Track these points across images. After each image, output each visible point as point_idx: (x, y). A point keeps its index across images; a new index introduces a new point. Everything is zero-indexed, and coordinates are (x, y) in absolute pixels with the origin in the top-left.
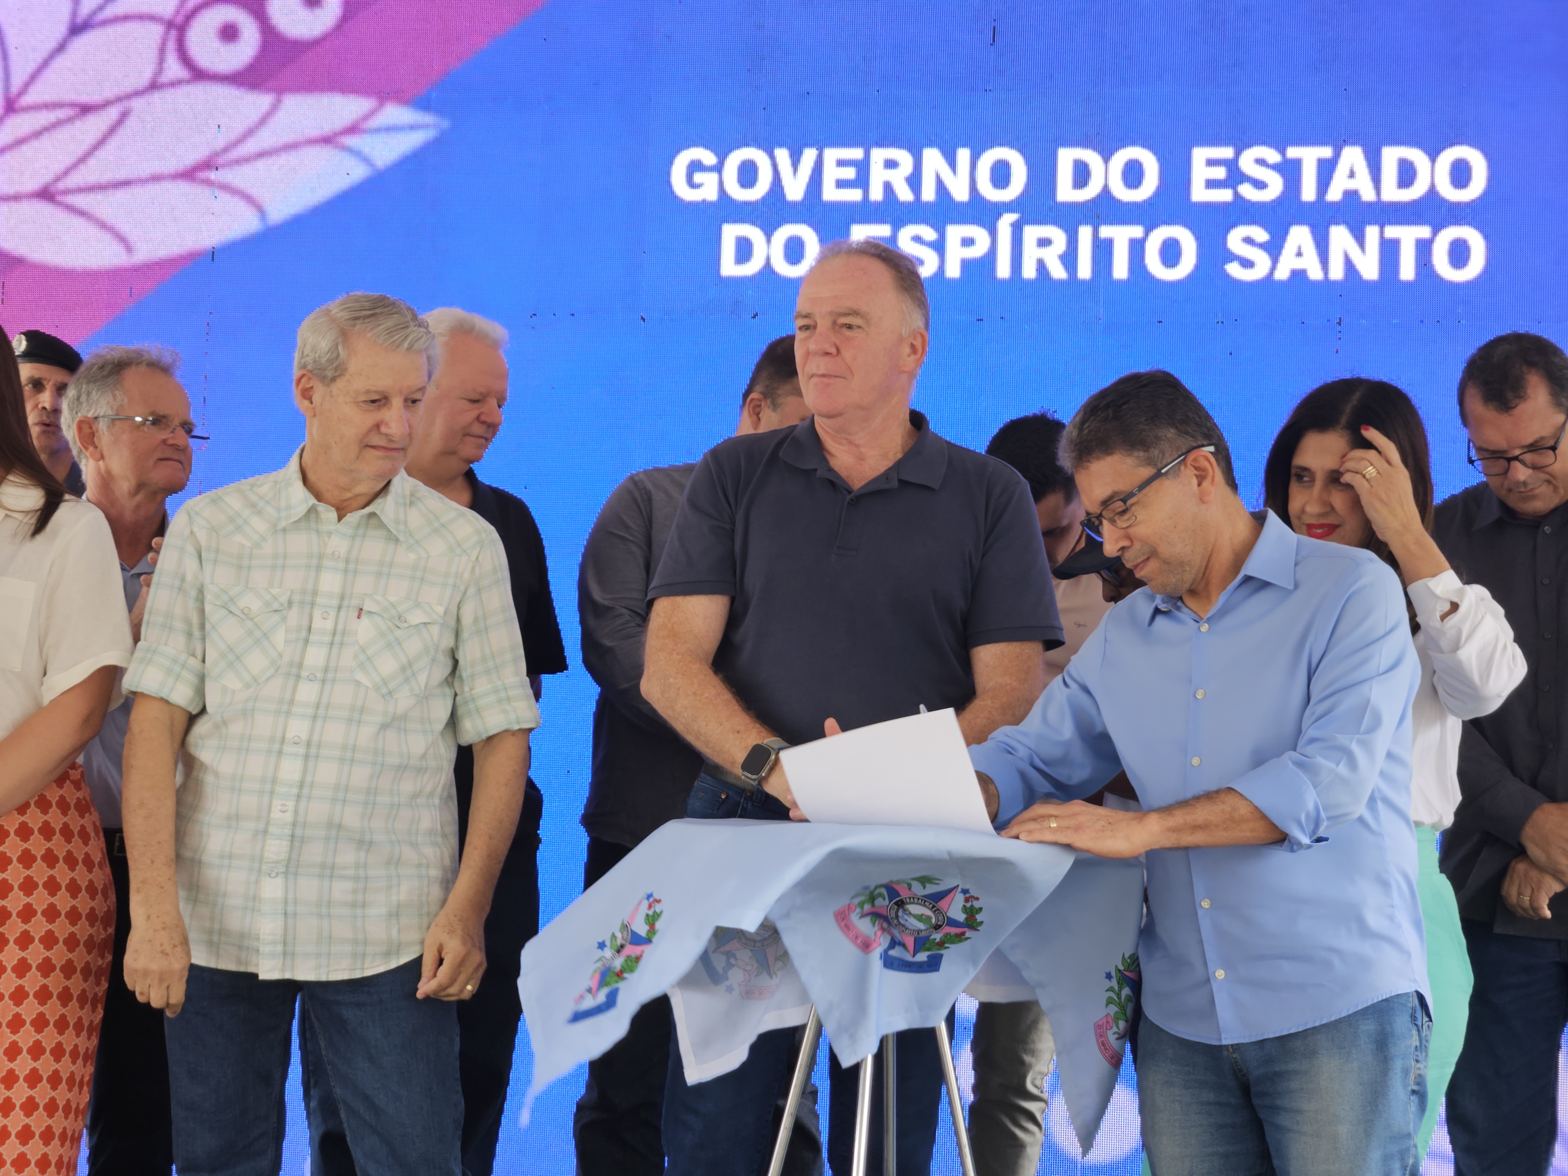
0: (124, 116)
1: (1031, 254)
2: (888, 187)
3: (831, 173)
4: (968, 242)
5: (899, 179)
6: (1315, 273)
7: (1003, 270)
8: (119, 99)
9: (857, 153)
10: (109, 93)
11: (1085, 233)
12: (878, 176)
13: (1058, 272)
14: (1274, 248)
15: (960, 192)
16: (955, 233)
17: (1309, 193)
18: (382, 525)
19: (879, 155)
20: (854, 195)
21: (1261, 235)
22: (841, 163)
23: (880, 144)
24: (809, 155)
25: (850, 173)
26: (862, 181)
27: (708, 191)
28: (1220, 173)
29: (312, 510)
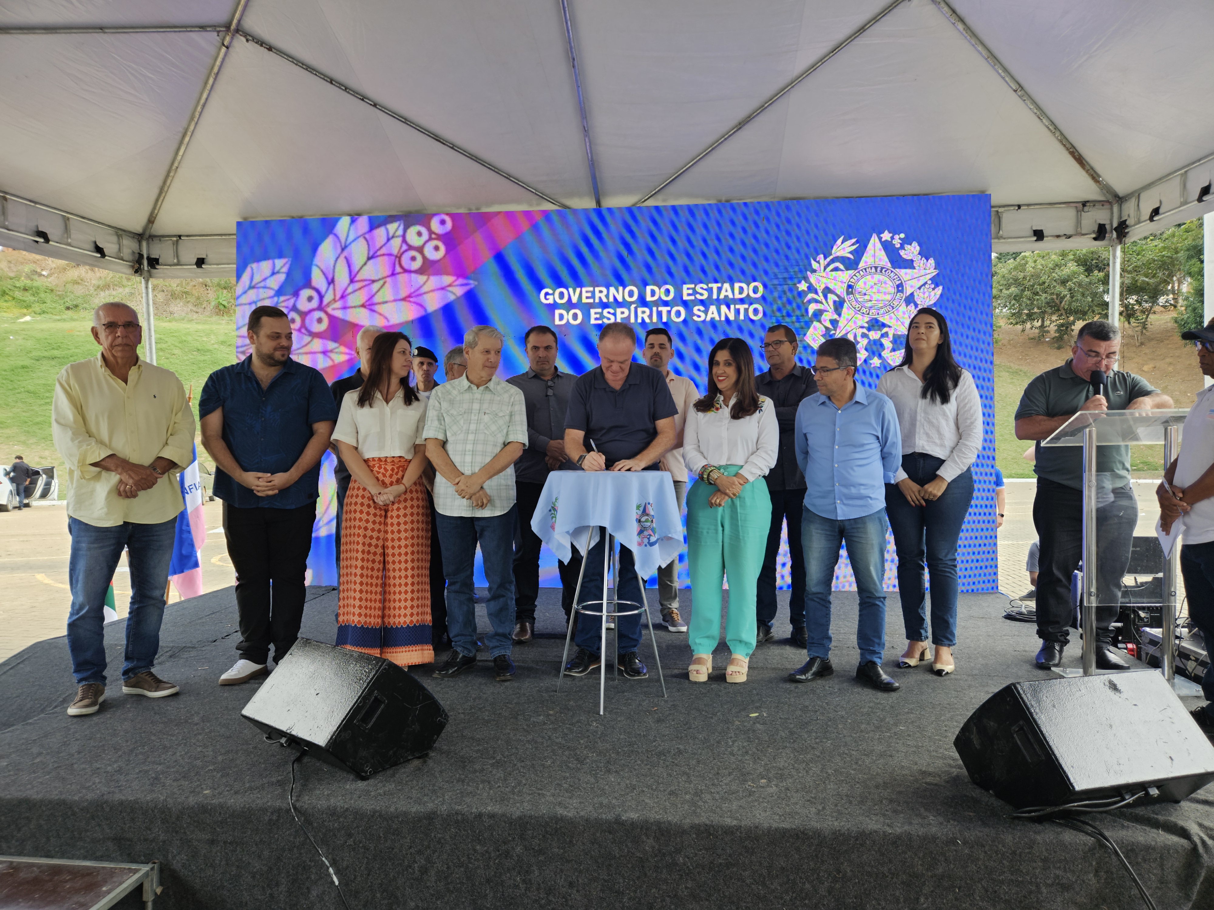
0: (385, 283)
1: (640, 315)
2: (600, 298)
3: (584, 295)
4: (623, 313)
5: (603, 296)
6: (717, 318)
7: (632, 320)
8: (383, 278)
9: (591, 289)
10: (380, 276)
11: (654, 309)
12: (597, 295)
13: (647, 320)
14: (706, 312)
15: (620, 299)
16: (619, 311)
17: (715, 296)
18: (490, 390)
19: (597, 289)
20: (591, 301)
21: (702, 308)
22: (587, 292)
23: (598, 286)
24: (578, 290)
25: (589, 295)
26: (593, 296)
27: (551, 301)
28: (690, 291)
29: (469, 387)
